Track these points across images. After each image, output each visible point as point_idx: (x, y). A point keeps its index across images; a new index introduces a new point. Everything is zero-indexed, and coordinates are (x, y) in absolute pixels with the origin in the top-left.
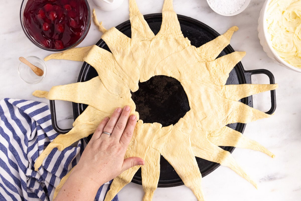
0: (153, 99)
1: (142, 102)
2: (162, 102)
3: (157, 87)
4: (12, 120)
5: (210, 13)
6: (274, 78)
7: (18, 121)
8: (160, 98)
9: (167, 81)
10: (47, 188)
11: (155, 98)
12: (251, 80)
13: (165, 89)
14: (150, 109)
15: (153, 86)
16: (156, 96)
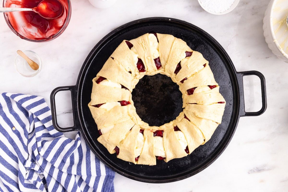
0: (149, 99)
1: (138, 102)
2: (158, 102)
3: (153, 87)
4: (10, 114)
5: (201, 11)
6: (265, 79)
7: (16, 116)
8: (156, 98)
10: (46, 179)
11: (151, 98)
12: (243, 81)
13: (161, 90)
14: (146, 109)
15: (149, 86)
16: (152, 96)
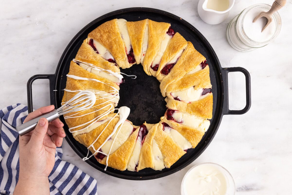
0: (148, 98)
2: (139, 94)
3: (143, 109)
8: (141, 98)
9: (134, 114)
15: (148, 110)
